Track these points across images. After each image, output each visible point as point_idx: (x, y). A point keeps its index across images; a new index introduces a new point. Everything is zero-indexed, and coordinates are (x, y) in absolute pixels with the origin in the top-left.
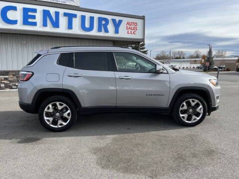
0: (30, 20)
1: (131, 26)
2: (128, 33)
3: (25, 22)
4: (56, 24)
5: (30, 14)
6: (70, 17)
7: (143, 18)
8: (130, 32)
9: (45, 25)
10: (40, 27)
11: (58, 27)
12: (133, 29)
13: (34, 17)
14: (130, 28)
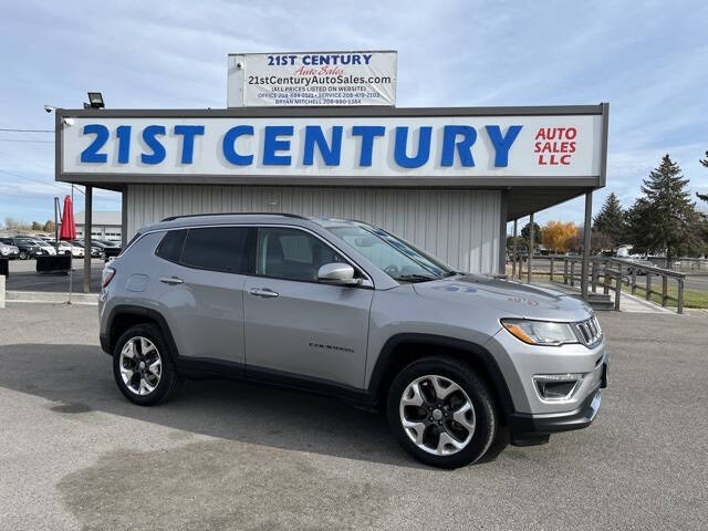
0: (278, 154)
1: (552, 142)
2: (541, 162)
3: (269, 159)
4: (332, 158)
5: (279, 139)
6: (368, 136)
7: (601, 110)
8: (547, 158)
9: (308, 161)
10: (297, 167)
11: (337, 163)
12: (559, 147)
13: (286, 146)
14: (547, 147)
